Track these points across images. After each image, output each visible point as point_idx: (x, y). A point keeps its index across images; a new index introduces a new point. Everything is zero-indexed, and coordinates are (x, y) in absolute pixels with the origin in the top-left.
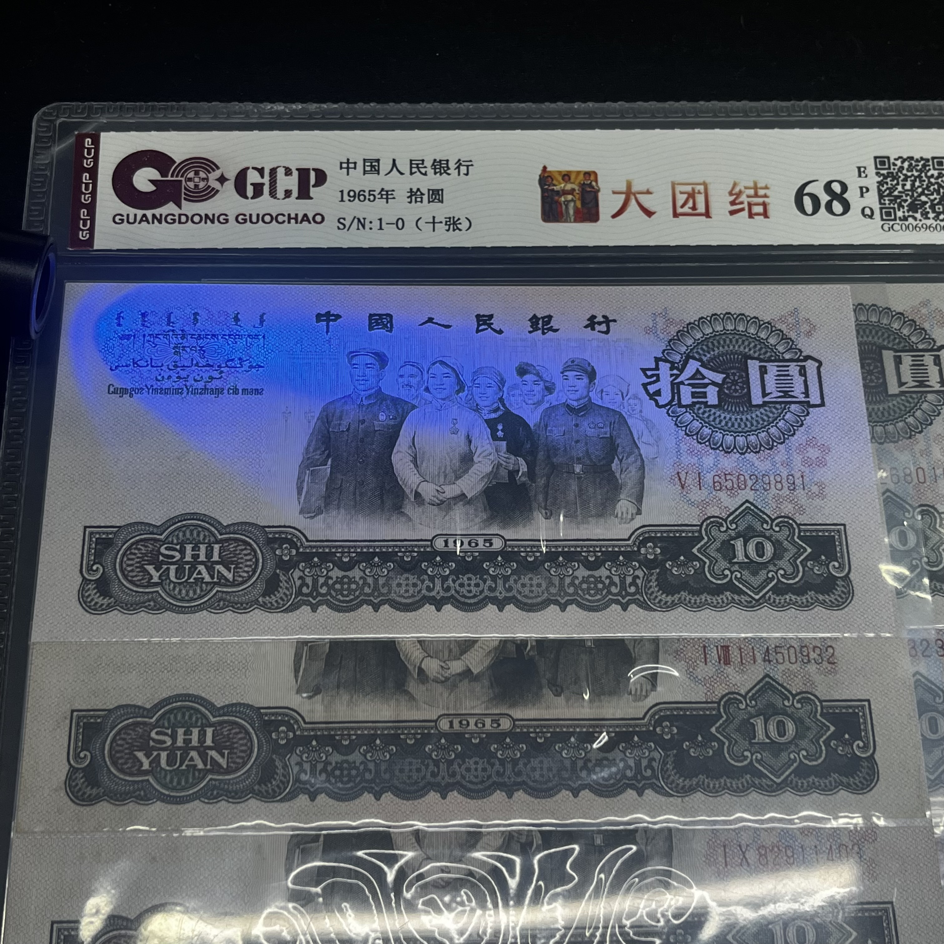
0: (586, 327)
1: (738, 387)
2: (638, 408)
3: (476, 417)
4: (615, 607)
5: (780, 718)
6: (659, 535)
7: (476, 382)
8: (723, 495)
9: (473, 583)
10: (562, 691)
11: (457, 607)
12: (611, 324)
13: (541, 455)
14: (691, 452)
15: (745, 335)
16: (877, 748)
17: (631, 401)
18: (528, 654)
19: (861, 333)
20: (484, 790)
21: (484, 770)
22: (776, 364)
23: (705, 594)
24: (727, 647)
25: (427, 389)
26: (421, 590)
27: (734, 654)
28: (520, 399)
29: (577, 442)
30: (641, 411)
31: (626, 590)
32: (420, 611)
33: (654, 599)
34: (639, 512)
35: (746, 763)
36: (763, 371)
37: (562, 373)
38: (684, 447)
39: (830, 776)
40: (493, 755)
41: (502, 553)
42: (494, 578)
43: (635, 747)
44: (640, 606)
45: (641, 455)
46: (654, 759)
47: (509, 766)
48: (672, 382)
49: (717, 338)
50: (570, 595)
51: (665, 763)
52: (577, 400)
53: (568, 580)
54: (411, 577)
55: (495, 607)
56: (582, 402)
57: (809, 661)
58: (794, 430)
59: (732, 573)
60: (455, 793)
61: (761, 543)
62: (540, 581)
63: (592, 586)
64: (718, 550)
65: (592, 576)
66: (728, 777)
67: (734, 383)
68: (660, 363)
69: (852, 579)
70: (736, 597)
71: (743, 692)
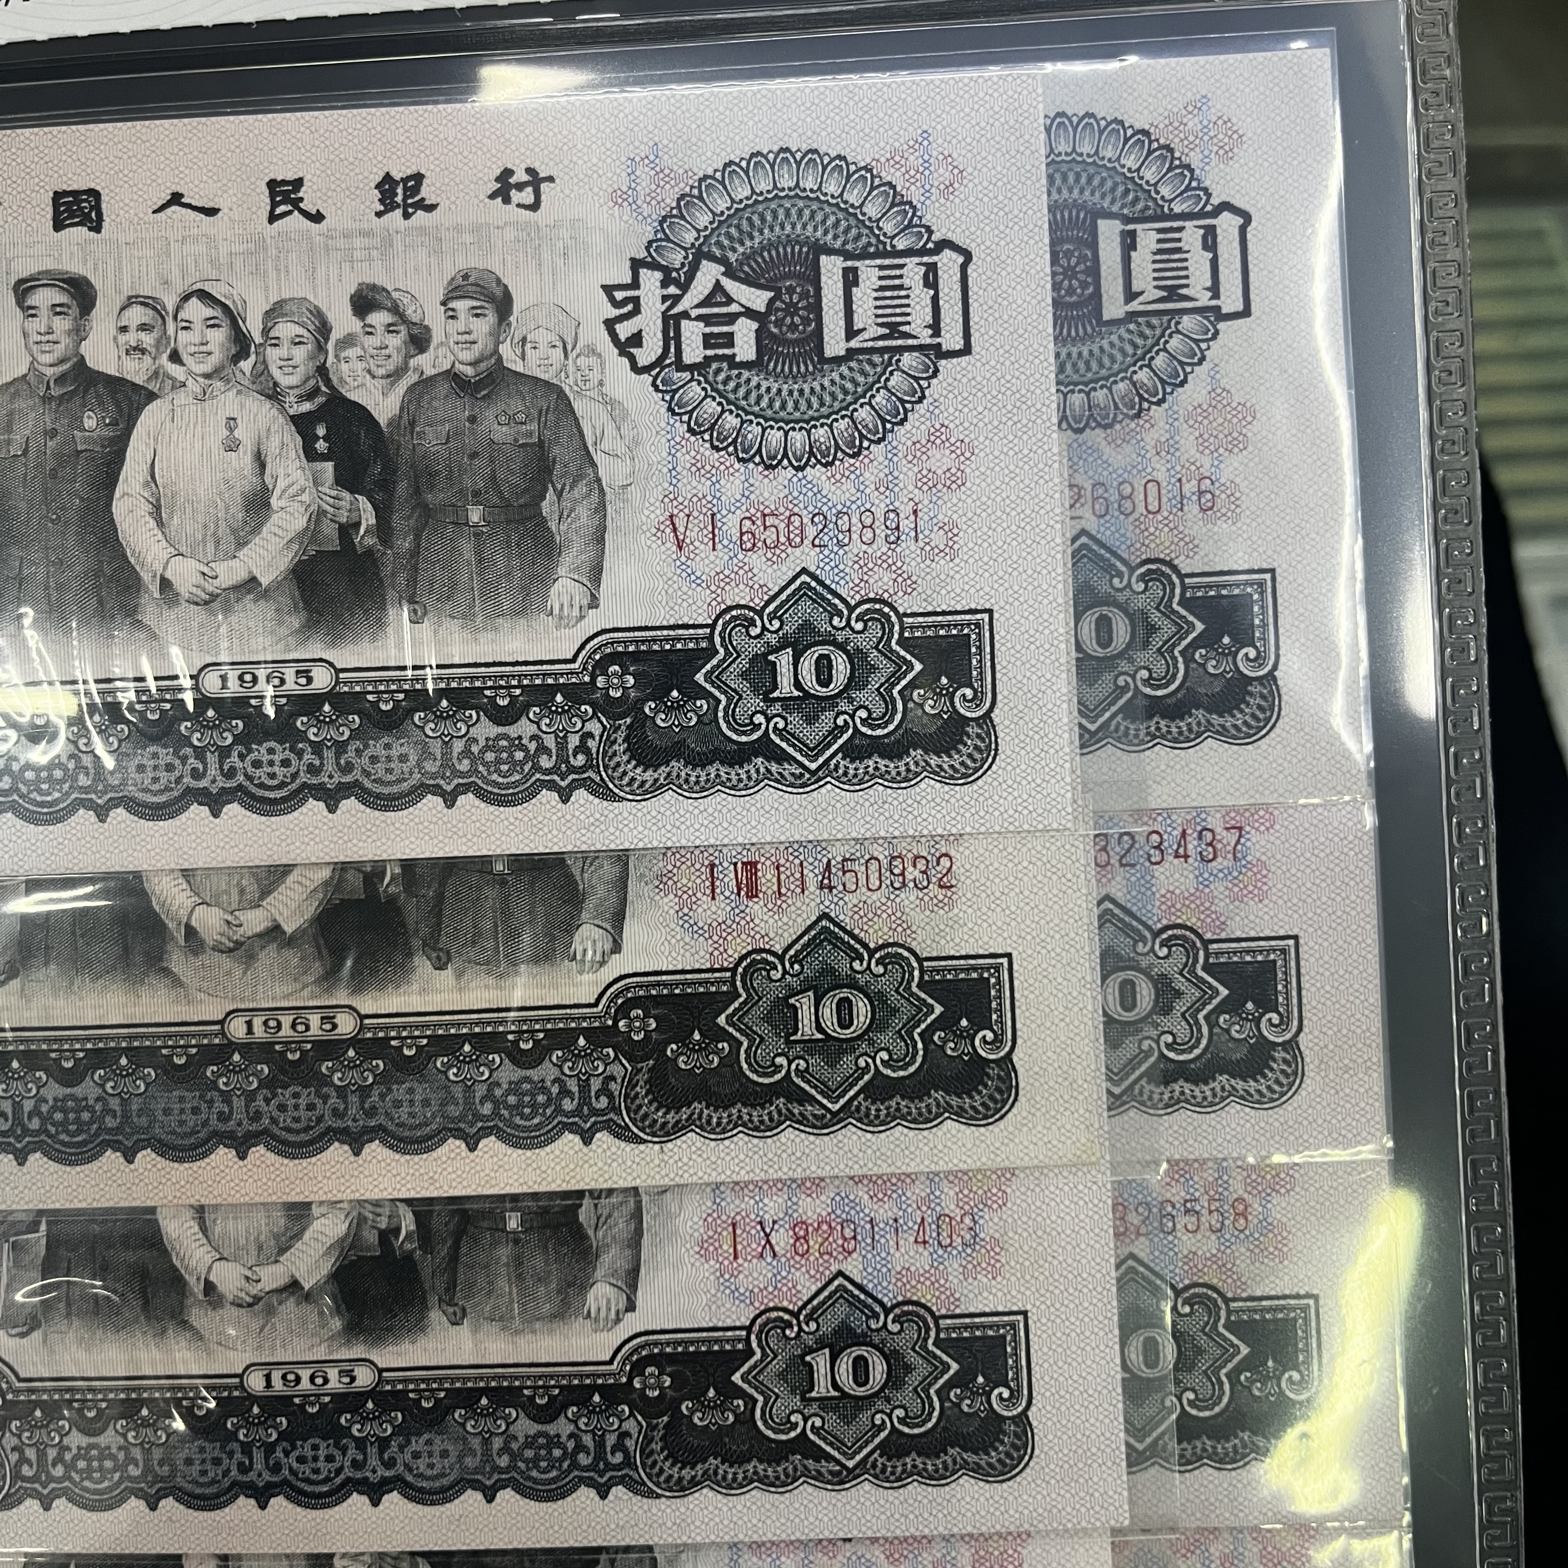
0: (492, 196)
1: (797, 320)
2: (595, 377)
3: (274, 412)
4: (548, 797)
5: (845, 993)
6: (631, 648)
7: (272, 334)
8: (756, 560)
9: (277, 758)
10: (449, 959)
11: (249, 808)
12: (544, 186)
13: (402, 488)
14: (698, 468)
15: (816, 199)
16: (1019, 1041)
17: (581, 361)
18: (385, 891)
19: (1058, 182)
20: (311, 1142)
21: (311, 1107)
22: (878, 262)
23: (717, 765)
24: (753, 864)
25: (175, 357)
26: (181, 777)
27: (767, 878)
28: (360, 366)
29: (474, 455)
30: (601, 383)
31: (567, 762)
32: (183, 817)
33: (621, 778)
34: (594, 603)
35: (778, 1077)
36: (851, 279)
37: (444, 303)
38: (684, 459)
39: (930, 1097)
40: (325, 1081)
41: (331, 696)
42: (317, 748)
43: (578, 1056)
44: (594, 793)
45: (598, 480)
46: (612, 1078)
47: (354, 1099)
48: (664, 313)
49: (760, 208)
50: (462, 775)
51: (632, 1085)
52: (473, 364)
53: (458, 746)
54: (162, 751)
55: (321, 804)
56: (483, 366)
57: (904, 885)
58: (906, 411)
59: (768, 720)
60: (261, 1149)
61: (827, 657)
62: (404, 750)
63: (505, 755)
64: (744, 675)
65: (505, 737)
66: (745, 1105)
67: (791, 309)
68: (643, 272)
69: (996, 721)
70: (774, 767)
71: (778, 949)
